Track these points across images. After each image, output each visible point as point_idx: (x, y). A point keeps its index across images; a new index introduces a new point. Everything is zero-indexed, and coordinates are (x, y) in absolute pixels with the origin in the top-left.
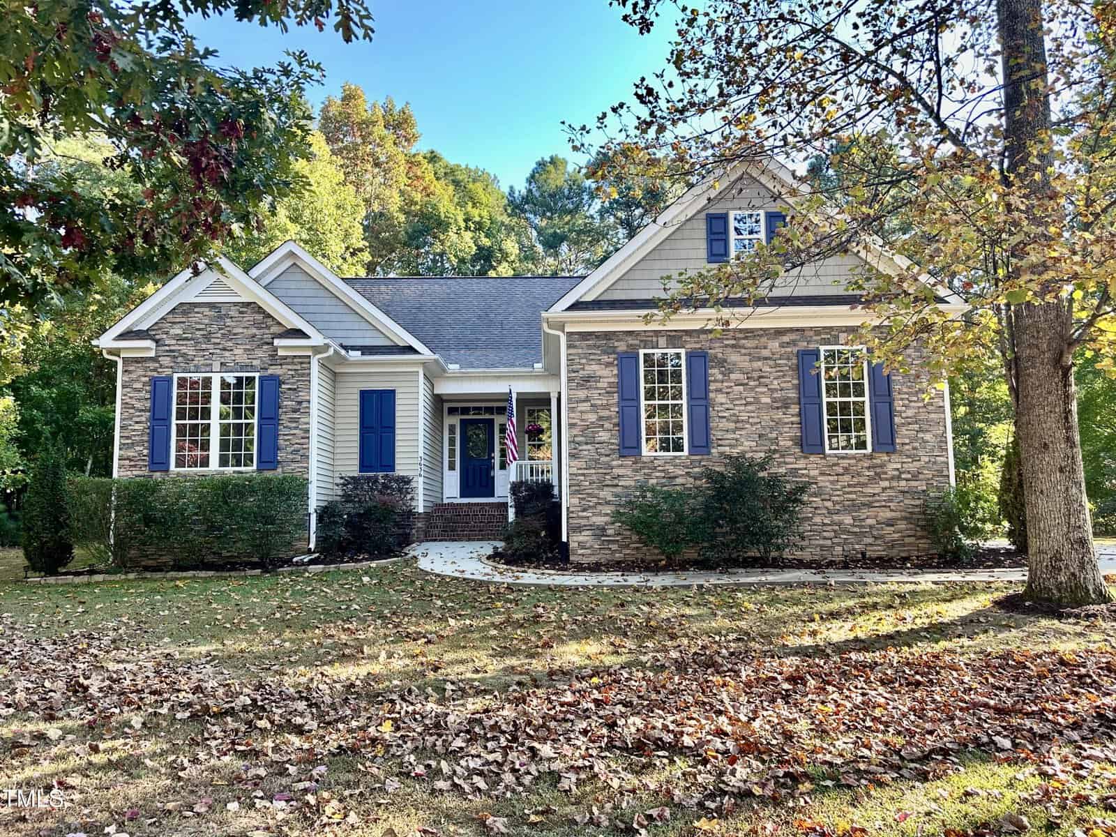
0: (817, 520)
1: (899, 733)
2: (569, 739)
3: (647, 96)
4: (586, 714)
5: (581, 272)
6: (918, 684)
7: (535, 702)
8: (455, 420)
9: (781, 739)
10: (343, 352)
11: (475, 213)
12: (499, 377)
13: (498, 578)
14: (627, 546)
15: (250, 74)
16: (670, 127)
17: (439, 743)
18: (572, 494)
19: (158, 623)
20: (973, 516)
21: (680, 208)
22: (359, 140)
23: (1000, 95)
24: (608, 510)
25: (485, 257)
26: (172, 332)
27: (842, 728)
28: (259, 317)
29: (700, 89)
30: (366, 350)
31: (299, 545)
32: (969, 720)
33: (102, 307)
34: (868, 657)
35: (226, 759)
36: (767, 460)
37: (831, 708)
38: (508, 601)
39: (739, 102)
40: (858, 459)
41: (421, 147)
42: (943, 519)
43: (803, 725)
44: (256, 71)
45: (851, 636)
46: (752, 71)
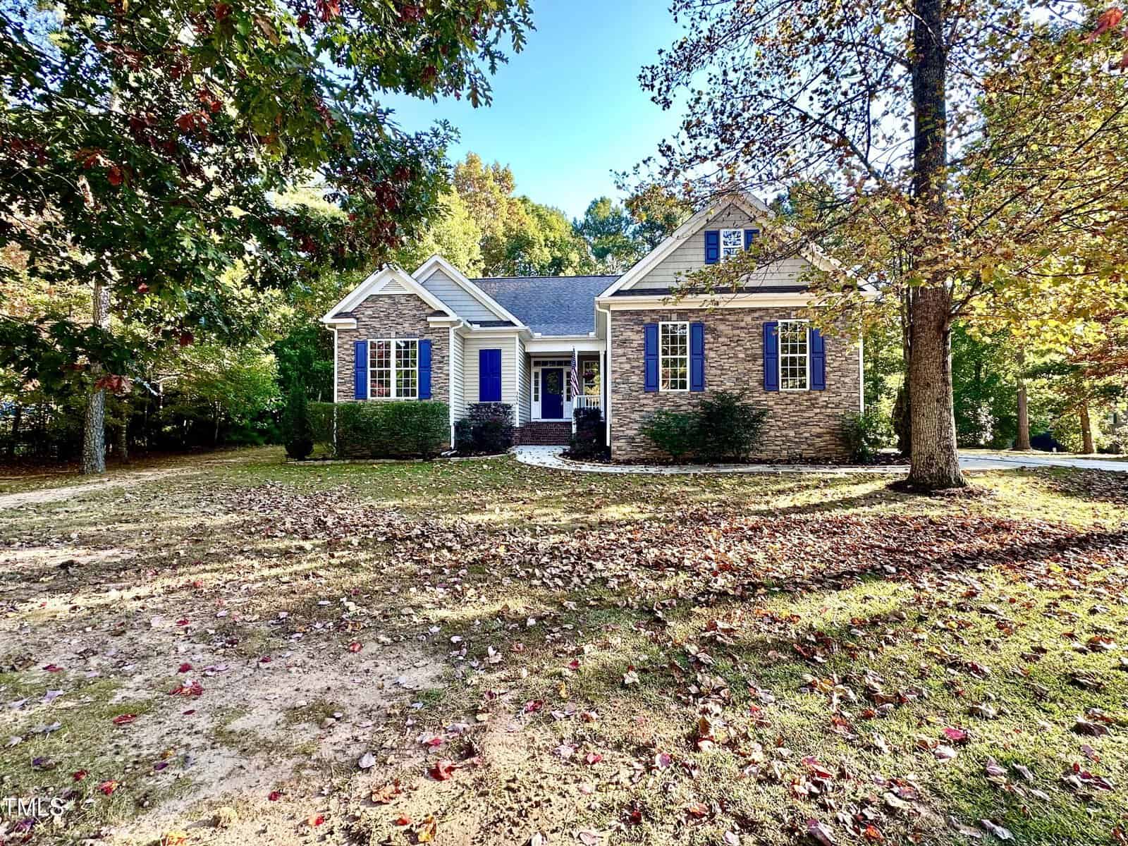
0: (772, 433)
1: (822, 562)
2: (613, 560)
3: (666, 150)
4: (623, 546)
5: (620, 273)
6: (835, 533)
7: (591, 538)
8: (539, 369)
9: (745, 563)
10: (469, 325)
11: (551, 236)
12: (566, 341)
13: (566, 467)
14: (648, 450)
15: (413, 136)
16: (682, 172)
17: (534, 559)
18: (614, 416)
19: (364, 488)
20: (874, 432)
21: (689, 226)
22: (478, 190)
23: (911, 145)
24: (636, 426)
25: (558, 264)
26: (366, 313)
27: (785, 558)
28: (419, 303)
29: (702, 146)
30: (483, 324)
31: (444, 445)
32: (868, 555)
33: (324, 299)
34: (803, 517)
35: (408, 564)
36: (742, 395)
37: (778, 546)
38: (572, 481)
39: (729, 155)
40: (801, 395)
41: (516, 194)
42: (854, 433)
43: (760, 556)
44: (417, 134)
45: (791, 504)
46: (738, 134)
